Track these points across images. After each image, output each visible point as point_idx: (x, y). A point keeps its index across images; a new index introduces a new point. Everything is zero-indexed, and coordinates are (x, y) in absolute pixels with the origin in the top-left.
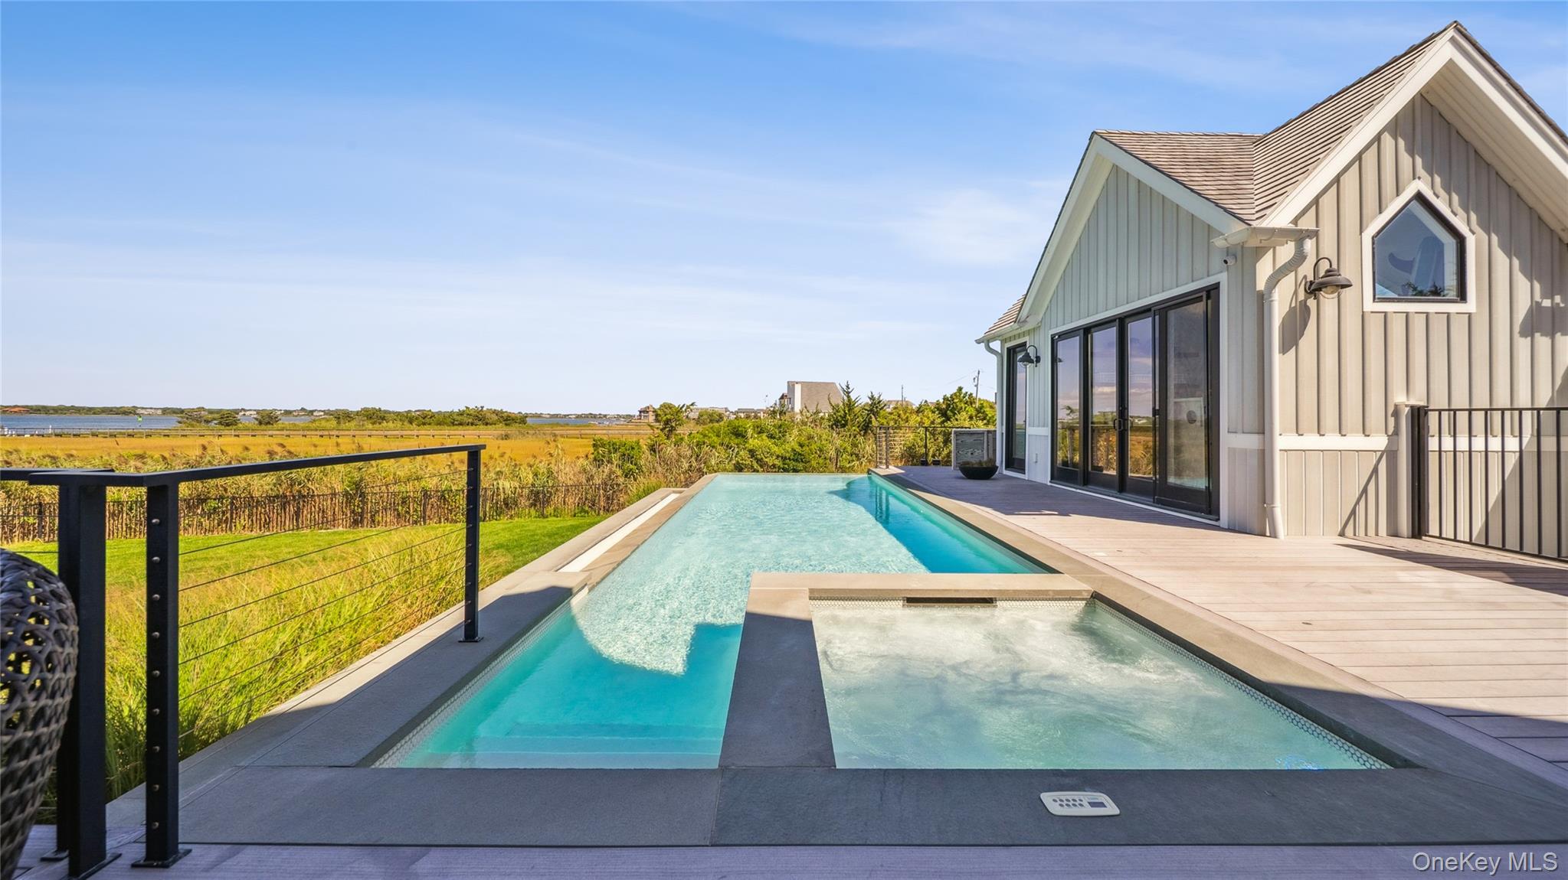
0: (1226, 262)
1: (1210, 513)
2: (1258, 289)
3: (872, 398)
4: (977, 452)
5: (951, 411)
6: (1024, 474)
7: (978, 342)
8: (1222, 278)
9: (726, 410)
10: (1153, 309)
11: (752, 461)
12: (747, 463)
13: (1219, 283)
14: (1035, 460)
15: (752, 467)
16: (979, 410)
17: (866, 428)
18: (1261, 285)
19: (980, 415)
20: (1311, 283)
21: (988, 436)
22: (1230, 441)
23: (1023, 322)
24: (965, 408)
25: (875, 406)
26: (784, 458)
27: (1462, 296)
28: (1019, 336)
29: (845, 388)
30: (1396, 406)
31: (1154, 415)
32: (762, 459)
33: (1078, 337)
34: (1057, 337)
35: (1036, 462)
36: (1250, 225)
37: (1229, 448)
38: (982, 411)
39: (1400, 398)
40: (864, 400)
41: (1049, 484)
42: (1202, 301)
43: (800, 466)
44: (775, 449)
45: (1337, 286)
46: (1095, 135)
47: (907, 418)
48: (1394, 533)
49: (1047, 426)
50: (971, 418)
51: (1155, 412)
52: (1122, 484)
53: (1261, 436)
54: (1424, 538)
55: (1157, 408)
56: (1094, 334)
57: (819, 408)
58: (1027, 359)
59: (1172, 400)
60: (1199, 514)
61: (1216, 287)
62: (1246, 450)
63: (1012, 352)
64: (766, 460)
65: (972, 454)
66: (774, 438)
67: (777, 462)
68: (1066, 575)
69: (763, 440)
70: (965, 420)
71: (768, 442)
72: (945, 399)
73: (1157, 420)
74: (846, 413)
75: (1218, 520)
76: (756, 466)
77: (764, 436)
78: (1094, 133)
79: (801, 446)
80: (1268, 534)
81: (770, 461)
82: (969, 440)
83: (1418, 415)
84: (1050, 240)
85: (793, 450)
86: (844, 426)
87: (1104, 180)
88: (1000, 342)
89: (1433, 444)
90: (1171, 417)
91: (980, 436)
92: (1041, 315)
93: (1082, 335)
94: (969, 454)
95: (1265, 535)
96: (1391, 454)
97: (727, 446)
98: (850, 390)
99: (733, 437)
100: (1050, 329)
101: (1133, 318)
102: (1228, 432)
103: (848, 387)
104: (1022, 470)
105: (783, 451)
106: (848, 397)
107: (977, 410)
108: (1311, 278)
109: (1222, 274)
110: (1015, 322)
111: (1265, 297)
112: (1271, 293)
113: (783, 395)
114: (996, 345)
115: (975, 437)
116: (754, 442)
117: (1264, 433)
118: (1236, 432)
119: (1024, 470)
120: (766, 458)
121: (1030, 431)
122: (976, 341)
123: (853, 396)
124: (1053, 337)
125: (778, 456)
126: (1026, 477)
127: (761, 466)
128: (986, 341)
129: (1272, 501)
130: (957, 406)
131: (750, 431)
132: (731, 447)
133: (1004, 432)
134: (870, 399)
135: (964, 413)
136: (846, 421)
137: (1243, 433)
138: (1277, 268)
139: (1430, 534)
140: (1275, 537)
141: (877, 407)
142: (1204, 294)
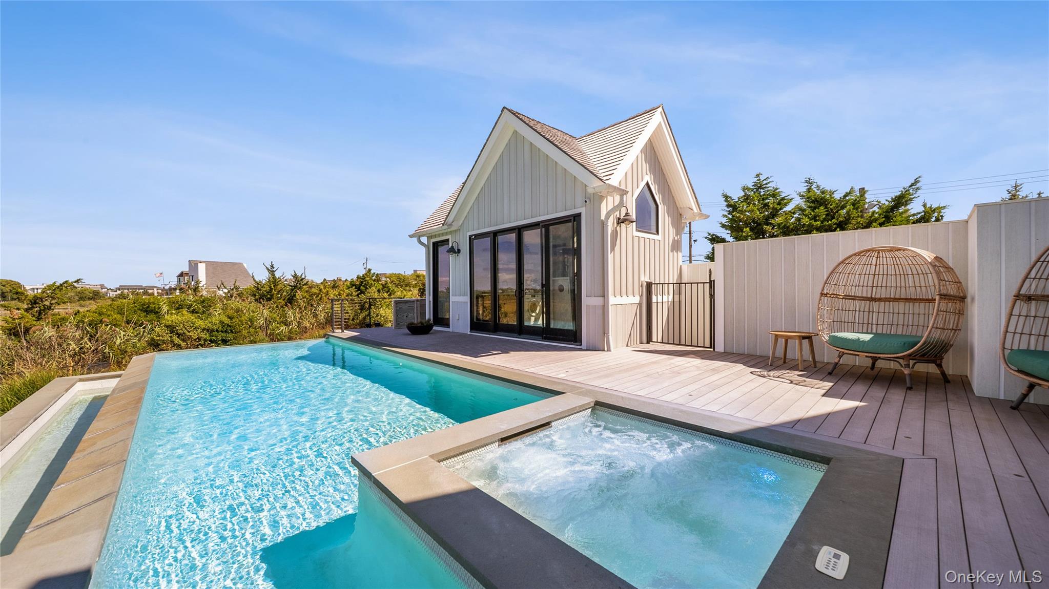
0: (586, 201)
1: (576, 342)
2: (602, 219)
3: (295, 276)
4: (410, 315)
5: (364, 286)
6: (449, 328)
7: (411, 236)
8: (582, 210)
9: (102, 287)
10: (541, 224)
11: (171, 337)
12: (166, 339)
13: (581, 213)
14: (458, 318)
15: (172, 342)
16: (384, 286)
17: (291, 300)
18: (603, 217)
19: (385, 289)
20: (619, 219)
21: (417, 304)
22: (587, 301)
23: (449, 225)
24: (375, 284)
25: (299, 282)
26: (210, 331)
27: (658, 233)
28: (443, 234)
29: (269, 267)
30: (642, 282)
31: (542, 287)
32: (184, 333)
33: (489, 238)
34: (473, 237)
35: (458, 320)
36: (605, 183)
37: (587, 305)
38: (387, 286)
39: (642, 279)
40: (289, 276)
41: (469, 333)
42: (571, 222)
43: (230, 336)
44: (200, 323)
45: (630, 221)
46: (505, 110)
47: (328, 292)
48: (641, 343)
49: (467, 295)
50: (379, 291)
51: (543, 286)
52: (521, 329)
53: (601, 298)
54: (651, 343)
55: (544, 283)
56: (499, 237)
57: (237, 284)
58: (451, 250)
59: (552, 278)
60: (570, 343)
61: (579, 215)
62: (595, 306)
63: (436, 245)
64: (190, 334)
65: (407, 316)
66: (197, 313)
67: (203, 335)
68: (568, 393)
69: (183, 315)
70: (374, 293)
71: (192, 317)
72: (358, 277)
73: (544, 290)
74: (272, 289)
75: (581, 345)
76: (177, 340)
77: (185, 311)
78: (504, 108)
79: (231, 318)
80: (606, 350)
81: (194, 335)
82: (405, 306)
83: (649, 285)
84: (471, 172)
85: (221, 322)
86: (269, 300)
87: (508, 140)
88: (426, 238)
89: (654, 299)
90: (551, 288)
91: (411, 303)
92: (461, 222)
93: (492, 237)
94: (405, 317)
95: (604, 351)
96: (640, 304)
97: (136, 323)
98: (274, 270)
99: (143, 314)
100: (468, 231)
101: (526, 229)
102: (587, 296)
103: (272, 266)
104: (448, 325)
105: (209, 325)
106: (274, 275)
107: (383, 285)
108: (618, 216)
109: (582, 209)
110: (443, 224)
111: (605, 223)
112: (607, 221)
113: (182, 273)
114: (424, 240)
115: (408, 305)
116: (172, 318)
117: (604, 296)
118: (591, 296)
119: (449, 325)
120: (189, 332)
121: (452, 299)
122: (409, 236)
123: (277, 275)
124: (470, 237)
125: (204, 329)
126: (450, 330)
127: (183, 340)
128: (417, 235)
129: (608, 333)
130: (368, 283)
131: (165, 308)
132: (142, 324)
133: (432, 300)
134: (294, 277)
135: (374, 288)
136: (272, 296)
137: (594, 296)
138: (608, 210)
139: (653, 341)
140: (610, 351)
141: (300, 284)
142: (572, 218)
